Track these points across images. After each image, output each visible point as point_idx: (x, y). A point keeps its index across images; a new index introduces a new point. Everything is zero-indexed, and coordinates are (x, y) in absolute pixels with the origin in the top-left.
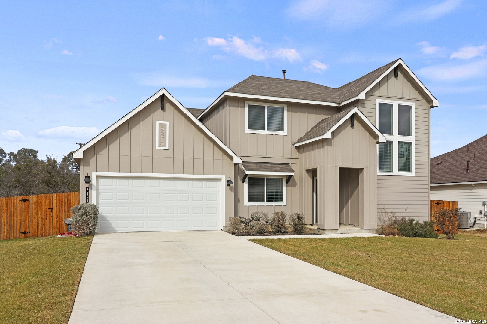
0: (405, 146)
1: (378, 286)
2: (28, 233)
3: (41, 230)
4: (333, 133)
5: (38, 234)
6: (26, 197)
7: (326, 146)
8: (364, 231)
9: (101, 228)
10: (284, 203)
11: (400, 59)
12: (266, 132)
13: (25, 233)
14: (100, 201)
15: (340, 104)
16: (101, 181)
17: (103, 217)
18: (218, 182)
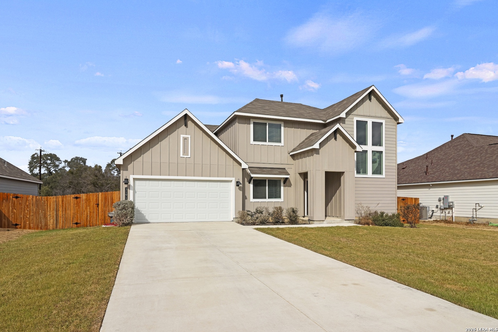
0: (377, 154)
1: (356, 265)
2: (79, 223)
3: (89, 221)
4: (320, 144)
5: (87, 225)
6: (78, 195)
7: (315, 155)
8: (345, 221)
9: (137, 219)
10: (282, 200)
11: (373, 85)
12: (267, 143)
13: (77, 223)
14: (136, 198)
15: (325, 121)
16: (137, 182)
17: (138, 211)
18: (229, 183)
